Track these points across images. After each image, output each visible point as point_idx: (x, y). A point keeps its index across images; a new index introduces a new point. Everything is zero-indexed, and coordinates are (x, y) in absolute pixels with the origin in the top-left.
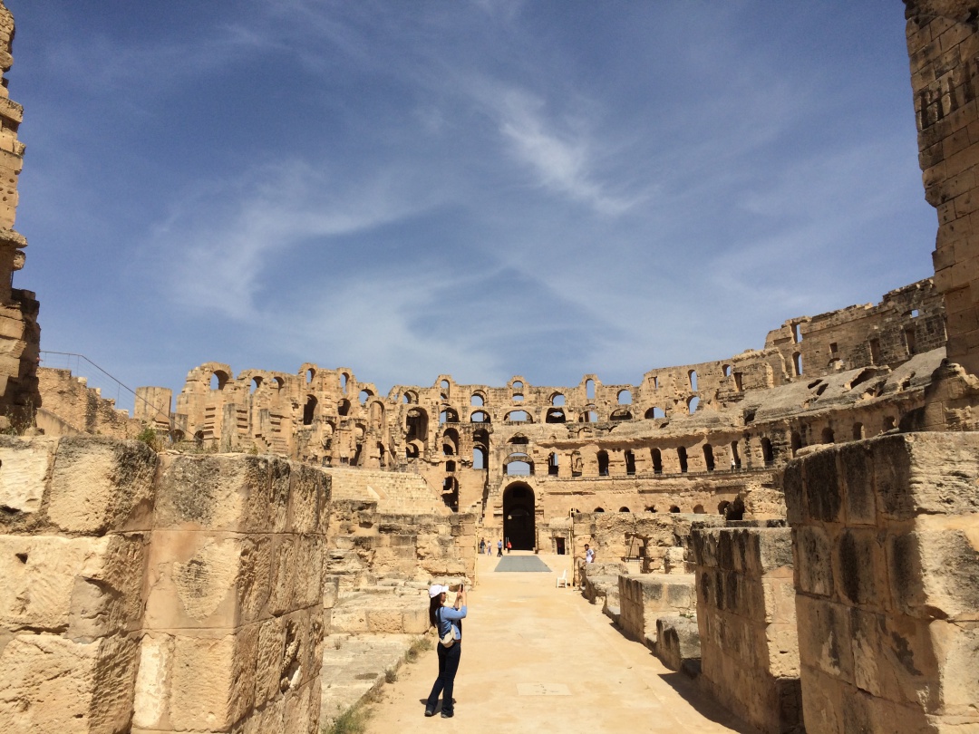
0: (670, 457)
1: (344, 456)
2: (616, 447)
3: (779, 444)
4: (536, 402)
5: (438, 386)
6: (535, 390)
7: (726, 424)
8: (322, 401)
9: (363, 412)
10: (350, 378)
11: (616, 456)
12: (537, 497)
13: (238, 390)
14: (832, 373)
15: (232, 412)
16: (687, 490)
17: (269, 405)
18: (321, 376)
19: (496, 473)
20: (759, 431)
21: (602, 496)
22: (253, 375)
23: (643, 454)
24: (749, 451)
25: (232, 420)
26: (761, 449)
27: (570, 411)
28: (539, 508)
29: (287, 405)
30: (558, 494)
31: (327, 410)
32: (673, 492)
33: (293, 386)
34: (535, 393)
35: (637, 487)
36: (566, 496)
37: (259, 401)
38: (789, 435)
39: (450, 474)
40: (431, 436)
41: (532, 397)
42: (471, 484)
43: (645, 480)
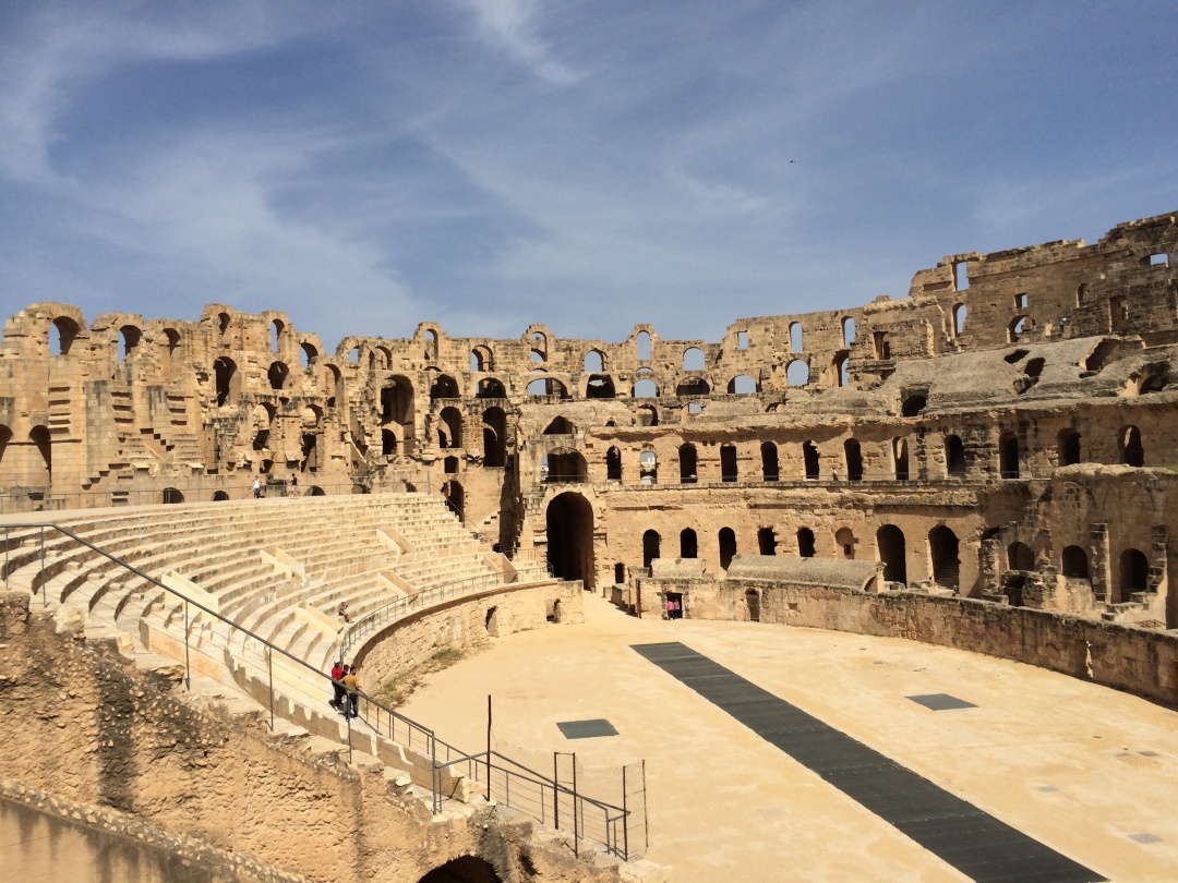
0: (791, 457)
1: (292, 459)
2: (709, 439)
3: (976, 446)
4: (565, 364)
5: (421, 340)
6: (563, 344)
7: (880, 409)
8: (244, 367)
9: (309, 383)
10: (286, 328)
11: (709, 453)
12: (597, 514)
13: (97, 351)
14: (1038, 340)
15: (102, 396)
16: (825, 506)
17: (158, 378)
18: (240, 325)
19: (530, 478)
20: (942, 424)
21: (693, 512)
22: (121, 323)
23: (749, 451)
24: (923, 453)
25: (103, 408)
26: (943, 450)
27: (623, 380)
28: (600, 531)
29: (189, 375)
30: (627, 509)
31: (254, 381)
32: (803, 508)
33: (195, 342)
34: (565, 350)
35: (746, 499)
36: (639, 512)
37: (142, 372)
38: (995, 435)
39: (451, 476)
40: (419, 420)
41: (561, 356)
42: (482, 490)
43: (760, 490)
